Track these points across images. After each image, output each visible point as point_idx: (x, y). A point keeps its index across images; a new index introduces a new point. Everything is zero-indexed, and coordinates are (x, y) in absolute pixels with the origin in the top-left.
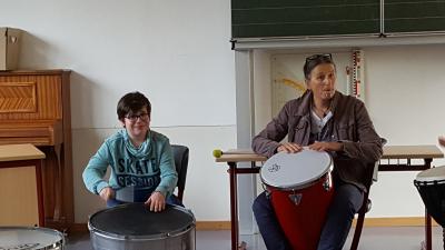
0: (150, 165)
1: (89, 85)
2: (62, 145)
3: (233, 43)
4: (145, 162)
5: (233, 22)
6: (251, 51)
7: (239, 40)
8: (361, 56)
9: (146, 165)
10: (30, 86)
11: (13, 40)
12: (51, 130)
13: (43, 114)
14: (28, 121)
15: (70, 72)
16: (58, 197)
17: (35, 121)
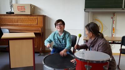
0: (63, 41)
1: (50, 19)
2: (43, 33)
3: (85, 10)
4: (62, 40)
5: (85, 4)
6: (89, 12)
7: (86, 9)
8: (115, 14)
9: (62, 41)
10: (36, 18)
11: (32, 7)
12: (40, 29)
13: (39, 25)
14: (35, 27)
15: (46, 16)
16: (41, 45)
17: (37, 27)
